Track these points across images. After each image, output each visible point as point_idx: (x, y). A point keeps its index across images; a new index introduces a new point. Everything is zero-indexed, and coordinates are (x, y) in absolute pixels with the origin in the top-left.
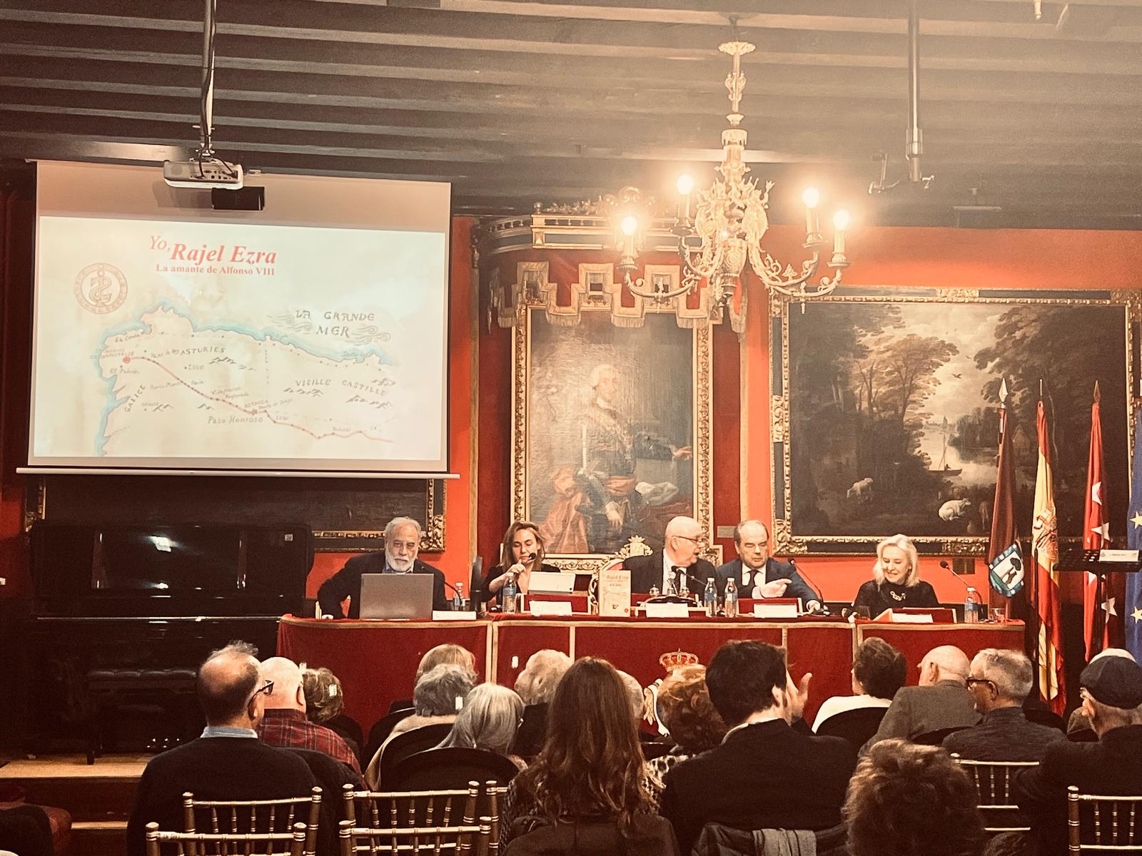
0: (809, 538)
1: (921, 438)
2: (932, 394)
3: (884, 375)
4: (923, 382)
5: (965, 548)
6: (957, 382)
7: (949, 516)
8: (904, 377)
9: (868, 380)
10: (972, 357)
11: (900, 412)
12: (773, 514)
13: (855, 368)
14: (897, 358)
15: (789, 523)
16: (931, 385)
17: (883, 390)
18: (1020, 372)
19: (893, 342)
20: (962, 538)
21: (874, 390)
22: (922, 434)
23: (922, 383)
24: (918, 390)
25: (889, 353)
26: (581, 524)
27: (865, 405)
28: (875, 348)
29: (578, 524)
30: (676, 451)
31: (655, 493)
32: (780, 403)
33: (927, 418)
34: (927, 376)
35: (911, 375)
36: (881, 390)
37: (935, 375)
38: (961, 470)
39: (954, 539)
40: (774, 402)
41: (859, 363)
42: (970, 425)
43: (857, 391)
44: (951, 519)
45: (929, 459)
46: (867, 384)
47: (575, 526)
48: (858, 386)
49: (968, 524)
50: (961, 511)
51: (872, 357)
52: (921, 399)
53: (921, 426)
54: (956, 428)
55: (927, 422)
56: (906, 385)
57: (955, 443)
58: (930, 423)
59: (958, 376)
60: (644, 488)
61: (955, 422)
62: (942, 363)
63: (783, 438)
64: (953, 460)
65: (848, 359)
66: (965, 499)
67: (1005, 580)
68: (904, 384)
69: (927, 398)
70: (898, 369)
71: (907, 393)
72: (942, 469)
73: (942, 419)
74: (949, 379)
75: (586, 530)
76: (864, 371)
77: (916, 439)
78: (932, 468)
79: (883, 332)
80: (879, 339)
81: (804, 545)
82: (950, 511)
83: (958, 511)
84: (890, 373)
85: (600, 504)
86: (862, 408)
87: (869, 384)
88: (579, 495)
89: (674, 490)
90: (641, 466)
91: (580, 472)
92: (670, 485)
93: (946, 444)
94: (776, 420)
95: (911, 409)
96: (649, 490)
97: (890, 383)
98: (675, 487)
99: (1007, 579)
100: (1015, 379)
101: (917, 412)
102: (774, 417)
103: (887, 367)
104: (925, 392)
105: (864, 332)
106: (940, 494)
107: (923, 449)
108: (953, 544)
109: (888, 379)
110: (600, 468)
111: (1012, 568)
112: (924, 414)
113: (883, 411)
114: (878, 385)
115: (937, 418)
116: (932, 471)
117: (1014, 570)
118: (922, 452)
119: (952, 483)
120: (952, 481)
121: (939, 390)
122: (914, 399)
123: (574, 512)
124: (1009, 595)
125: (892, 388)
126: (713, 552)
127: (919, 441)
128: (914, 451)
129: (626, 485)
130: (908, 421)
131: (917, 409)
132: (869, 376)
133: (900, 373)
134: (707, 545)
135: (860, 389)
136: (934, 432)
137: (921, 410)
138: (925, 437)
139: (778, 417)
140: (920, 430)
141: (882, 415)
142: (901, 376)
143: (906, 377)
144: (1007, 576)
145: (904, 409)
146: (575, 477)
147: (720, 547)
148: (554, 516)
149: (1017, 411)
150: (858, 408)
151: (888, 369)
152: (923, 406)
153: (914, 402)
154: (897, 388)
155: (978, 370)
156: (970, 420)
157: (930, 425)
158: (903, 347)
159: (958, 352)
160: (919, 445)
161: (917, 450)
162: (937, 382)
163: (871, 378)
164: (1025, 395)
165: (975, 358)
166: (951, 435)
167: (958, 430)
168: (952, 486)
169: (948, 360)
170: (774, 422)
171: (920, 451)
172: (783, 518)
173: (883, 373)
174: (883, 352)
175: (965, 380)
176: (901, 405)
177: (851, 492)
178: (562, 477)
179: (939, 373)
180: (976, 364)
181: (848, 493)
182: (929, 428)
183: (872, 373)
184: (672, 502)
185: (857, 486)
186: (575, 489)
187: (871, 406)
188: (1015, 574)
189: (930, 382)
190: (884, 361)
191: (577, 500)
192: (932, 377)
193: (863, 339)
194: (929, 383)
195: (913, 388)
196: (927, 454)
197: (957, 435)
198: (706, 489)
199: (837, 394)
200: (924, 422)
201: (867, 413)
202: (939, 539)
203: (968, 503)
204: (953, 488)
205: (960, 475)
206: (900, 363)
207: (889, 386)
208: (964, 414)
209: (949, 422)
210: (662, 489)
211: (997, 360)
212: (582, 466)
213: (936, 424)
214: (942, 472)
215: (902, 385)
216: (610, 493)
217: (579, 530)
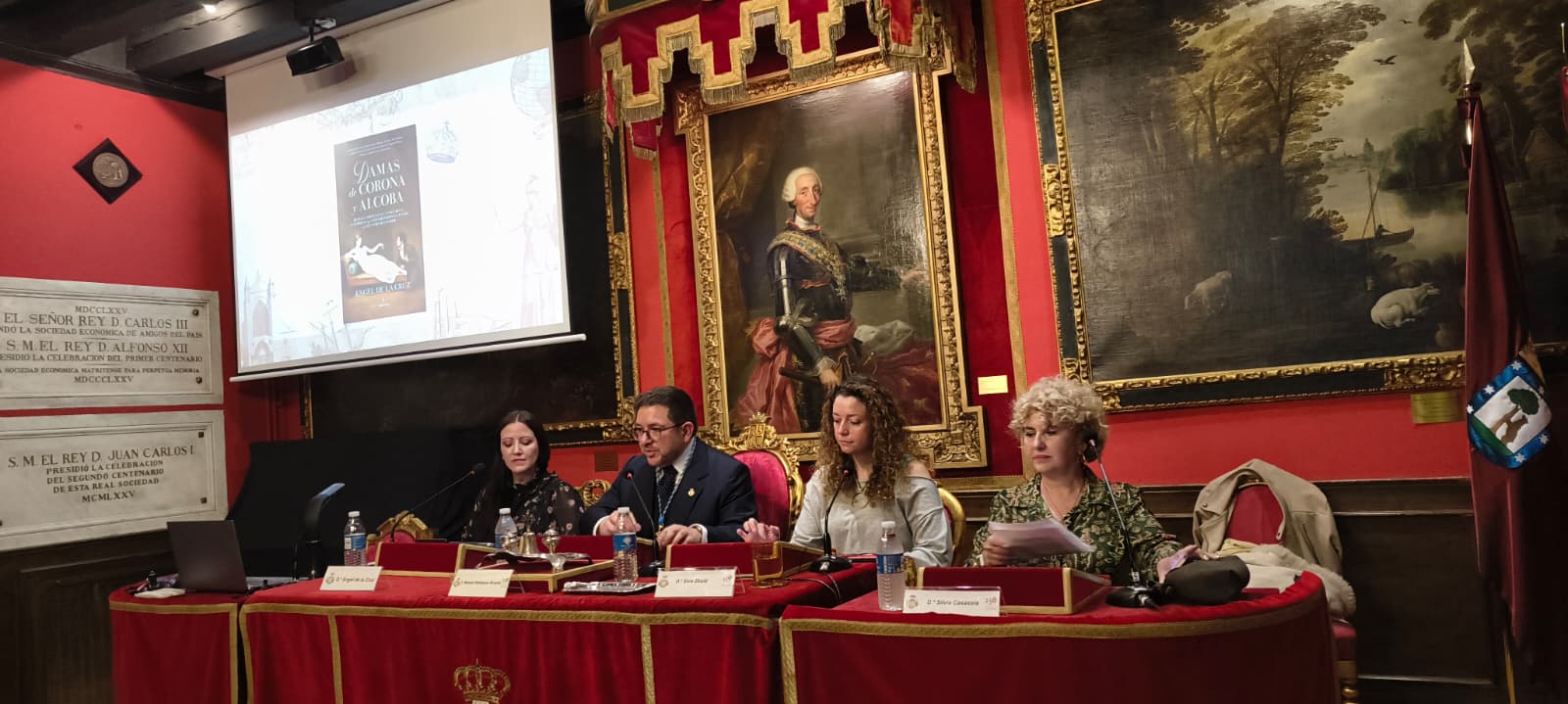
0: (1119, 383)
1: (1319, 186)
2: (1336, 105)
3: (1236, 92)
4: (1315, 86)
5: (1434, 375)
6: (1386, 74)
7: (1394, 318)
8: (1275, 86)
9: (1207, 106)
10: (1414, 18)
11: (1273, 148)
12: (1060, 351)
13: (1180, 90)
14: (1259, 55)
15: (1084, 362)
16: (1332, 89)
17: (1237, 117)
18: (1529, 23)
19: (1250, 28)
20: (1425, 357)
21: (1219, 121)
22: (1323, 179)
23: (1313, 89)
24: (1306, 103)
25: (1244, 50)
26: (789, 391)
27: (1205, 148)
28: (1215, 49)
29: (785, 391)
30: (904, 274)
31: (880, 339)
32: (1054, 173)
33: (1329, 149)
34: (1322, 76)
35: (1289, 81)
36: (1233, 116)
37: (1338, 70)
38: (1412, 232)
39: (1404, 359)
40: (1046, 174)
41: (1186, 80)
42: (1423, 146)
43: (1189, 129)
44: (1398, 323)
45: (1343, 221)
46: (1205, 112)
47: (782, 397)
48: (1191, 119)
49: (1438, 329)
50: (1418, 308)
51: (1210, 65)
52: (1314, 117)
53: (1318, 165)
54: (1393, 155)
55: (1331, 157)
56: (1281, 99)
57: (1393, 183)
58: (1335, 157)
59: (1388, 61)
60: (864, 333)
61: (1390, 144)
62: (1351, 44)
63: (1064, 229)
64: (1392, 215)
65: (1168, 79)
66: (1425, 284)
67: (1500, 433)
68: (1277, 99)
69: (1326, 114)
70: (1262, 75)
71: (1284, 114)
72: (1370, 234)
73: (1362, 145)
74: (1368, 70)
75: (795, 400)
76: (1197, 91)
77: (1312, 189)
78: (1346, 236)
79: (1228, 17)
80: (1222, 32)
81: (1113, 395)
82: (1395, 309)
83: (1412, 307)
84: (1248, 84)
85: (810, 362)
86: (1200, 155)
87: (1209, 112)
88: (784, 354)
89: (907, 331)
90: (859, 303)
91: (783, 322)
92: (900, 325)
93: (1375, 188)
94: (1051, 201)
95: (1297, 139)
96: (872, 336)
97: (1252, 102)
98: (907, 327)
99: (1504, 433)
100: (1517, 39)
101: (1308, 143)
102: (1049, 199)
103: (1240, 76)
104: (1321, 104)
105: (1192, 26)
106: (1370, 281)
107: (1326, 205)
108: (1407, 370)
109: (1244, 96)
110: (804, 313)
111: (1516, 410)
112: (1323, 143)
113: (1240, 153)
114: (1225, 110)
115: (1352, 145)
116: (1348, 242)
117: (1520, 412)
118: (1326, 209)
119: (1395, 259)
120: (1394, 255)
121: (1349, 94)
122: (1299, 121)
123: (779, 377)
124: (1514, 466)
125: (1253, 110)
126: (969, 417)
127: (1317, 191)
128: (1309, 210)
129: (840, 333)
130: (1290, 161)
131: (1306, 137)
132: (1207, 99)
133: (1267, 80)
134: (960, 408)
135: (1193, 123)
136: (1347, 170)
137: (1316, 137)
138: (1328, 183)
139: (1052, 197)
140: (1318, 173)
141: (1240, 159)
142: (1270, 85)
143: (1280, 85)
144: (1505, 426)
145: (1282, 143)
146: (779, 330)
147: (979, 409)
148: (755, 384)
149: (1529, 101)
150: (1191, 156)
151: (1245, 78)
152: (1321, 129)
153: (1300, 126)
154: (1264, 106)
155: (1431, 40)
156: (1423, 137)
157: (1338, 159)
158: (1267, 34)
159: (1383, 17)
160: (1319, 199)
161: (1315, 208)
162: (1344, 81)
163: (1213, 99)
164: (1545, 64)
165: (1422, 20)
166: (1384, 171)
167: (1398, 157)
168: (1395, 264)
169: (1362, 37)
170: (1049, 205)
171: (1321, 210)
172: (1075, 354)
173: (1234, 87)
174: (1232, 52)
175: (1403, 64)
176: (1275, 136)
177: (1191, 301)
178: (761, 331)
179: (1345, 65)
180: (1424, 29)
181: (1186, 301)
182: (1335, 166)
183: (1212, 92)
184: (906, 348)
185: (1202, 287)
186: (777, 344)
187: (1216, 148)
188: (1523, 421)
189: (1330, 83)
190: (1234, 67)
191: (781, 360)
192: (1334, 73)
193: (1191, 40)
194: (1329, 86)
195: (1295, 102)
196: (1336, 213)
197: (1396, 168)
198: (952, 325)
199: (1152, 140)
200: (1324, 158)
201: (1209, 161)
202: (1373, 361)
203: (1433, 291)
204: (1399, 267)
205: (1410, 241)
206: (1265, 64)
207: (1249, 109)
208: (1404, 129)
209: (1378, 147)
210: (891, 332)
211: (1473, 12)
212: (783, 313)
213: (1350, 157)
214: (1369, 239)
215: (1273, 102)
216: (821, 345)
217: (787, 403)
